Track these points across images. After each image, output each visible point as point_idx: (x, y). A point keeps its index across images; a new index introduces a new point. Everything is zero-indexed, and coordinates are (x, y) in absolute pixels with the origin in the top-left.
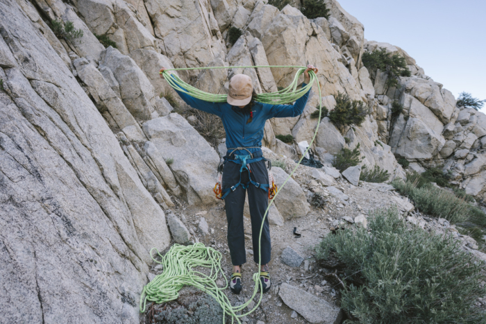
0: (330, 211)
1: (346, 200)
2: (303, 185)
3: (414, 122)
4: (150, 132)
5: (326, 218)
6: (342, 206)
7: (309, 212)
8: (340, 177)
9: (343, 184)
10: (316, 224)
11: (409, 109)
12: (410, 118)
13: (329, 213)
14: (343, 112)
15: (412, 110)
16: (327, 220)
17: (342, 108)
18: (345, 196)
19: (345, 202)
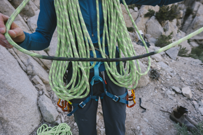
0: (163, 82)
1: (171, 72)
2: (144, 63)
3: (198, 19)
4: (32, 26)
5: (160, 87)
6: (170, 77)
7: (149, 83)
8: (164, 54)
9: (167, 59)
10: (155, 94)
11: (196, 11)
12: (196, 17)
13: (162, 83)
14: (165, 13)
15: (199, 12)
16: (162, 90)
17: (164, 10)
18: (171, 69)
19: (172, 74)
